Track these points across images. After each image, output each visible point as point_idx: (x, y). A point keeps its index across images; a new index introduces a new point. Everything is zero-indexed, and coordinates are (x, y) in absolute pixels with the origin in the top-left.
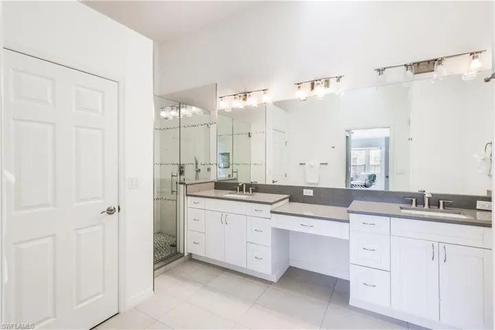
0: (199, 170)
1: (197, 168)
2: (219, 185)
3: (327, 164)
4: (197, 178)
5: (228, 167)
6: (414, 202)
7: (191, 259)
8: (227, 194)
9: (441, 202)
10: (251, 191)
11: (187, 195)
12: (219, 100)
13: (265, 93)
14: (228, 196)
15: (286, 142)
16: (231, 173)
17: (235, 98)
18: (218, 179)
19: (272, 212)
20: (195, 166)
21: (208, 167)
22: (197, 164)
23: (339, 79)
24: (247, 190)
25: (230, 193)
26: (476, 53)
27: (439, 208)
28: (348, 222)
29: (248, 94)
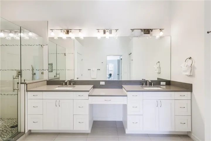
0: (35, 74)
1: (33, 72)
2: (50, 83)
3: (100, 70)
4: (33, 79)
5: (52, 71)
6: (144, 84)
7: (31, 133)
8: (57, 88)
9: (152, 83)
10: (72, 84)
11: (27, 91)
12: (50, 31)
13: (80, 31)
14: (57, 89)
15: (82, 59)
16: (55, 75)
17: (61, 32)
18: (49, 79)
19: (89, 96)
20: (32, 71)
21: (42, 71)
22: (33, 70)
23: (117, 30)
24: (70, 84)
25: (59, 87)
26: (162, 29)
27: (152, 85)
28: (126, 96)
29: (70, 31)
